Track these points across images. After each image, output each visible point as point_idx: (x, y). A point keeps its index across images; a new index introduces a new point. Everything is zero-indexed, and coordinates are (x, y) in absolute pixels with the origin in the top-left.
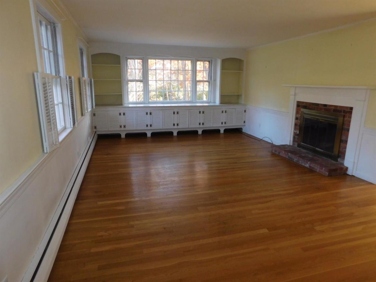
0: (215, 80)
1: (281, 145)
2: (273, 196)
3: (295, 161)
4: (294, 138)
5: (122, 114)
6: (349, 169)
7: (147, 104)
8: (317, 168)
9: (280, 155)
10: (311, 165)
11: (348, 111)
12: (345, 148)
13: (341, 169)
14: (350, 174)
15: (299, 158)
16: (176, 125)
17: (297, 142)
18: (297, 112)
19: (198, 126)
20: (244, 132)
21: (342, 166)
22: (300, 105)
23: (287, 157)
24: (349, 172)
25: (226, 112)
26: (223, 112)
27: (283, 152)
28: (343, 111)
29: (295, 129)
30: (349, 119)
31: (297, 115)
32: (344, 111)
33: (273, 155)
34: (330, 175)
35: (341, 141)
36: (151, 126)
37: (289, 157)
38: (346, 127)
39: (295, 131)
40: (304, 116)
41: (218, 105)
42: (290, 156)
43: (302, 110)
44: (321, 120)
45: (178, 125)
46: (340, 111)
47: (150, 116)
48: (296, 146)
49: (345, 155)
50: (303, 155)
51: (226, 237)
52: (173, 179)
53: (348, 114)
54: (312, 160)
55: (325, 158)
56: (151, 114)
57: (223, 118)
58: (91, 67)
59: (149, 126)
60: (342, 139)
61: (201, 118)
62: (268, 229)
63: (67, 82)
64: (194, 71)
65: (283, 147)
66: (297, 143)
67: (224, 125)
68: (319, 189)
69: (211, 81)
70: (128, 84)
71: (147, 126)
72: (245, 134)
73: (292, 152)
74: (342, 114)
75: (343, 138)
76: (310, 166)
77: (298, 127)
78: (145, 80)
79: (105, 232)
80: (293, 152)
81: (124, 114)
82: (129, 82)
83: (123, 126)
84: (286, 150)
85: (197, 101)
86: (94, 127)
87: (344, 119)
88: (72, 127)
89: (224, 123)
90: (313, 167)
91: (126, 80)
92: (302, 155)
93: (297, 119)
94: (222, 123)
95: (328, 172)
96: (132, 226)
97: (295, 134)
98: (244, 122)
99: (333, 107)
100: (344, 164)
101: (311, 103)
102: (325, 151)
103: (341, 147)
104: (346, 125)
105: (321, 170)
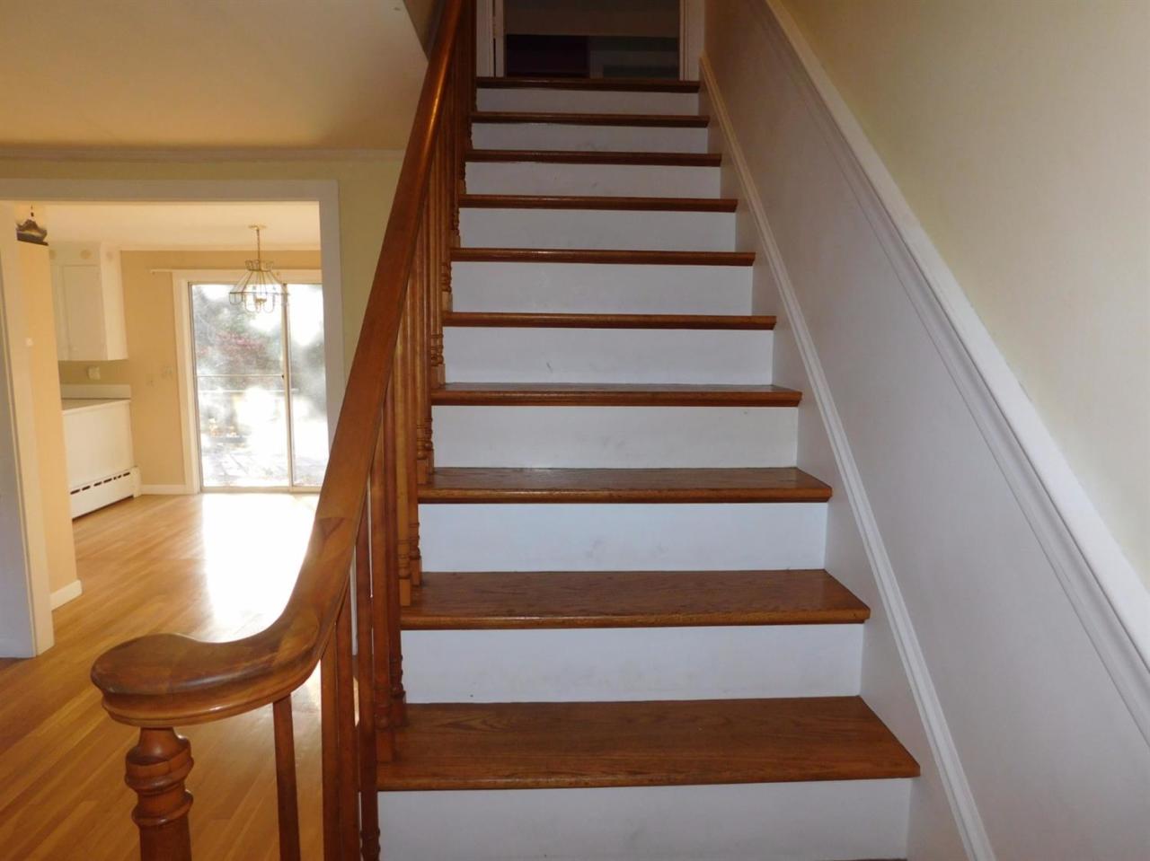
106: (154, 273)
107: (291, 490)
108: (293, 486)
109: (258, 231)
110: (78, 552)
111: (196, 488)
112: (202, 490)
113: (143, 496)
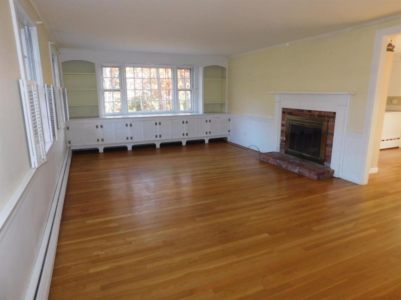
0: (197, 89)
1: (268, 152)
2: (268, 202)
3: (283, 167)
4: (281, 144)
5: (99, 127)
6: (335, 172)
7: (125, 115)
8: (306, 173)
9: (269, 162)
10: (300, 170)
11: (332, 116)
12: (331, 152)
13: (329, 172)
14: (337, 177)
15: (288, 164)
16: (158, 136)
17: (284, 148)
18: (283, 119)
19: (182, 137)
20: (228, 142)
21: (329, 170)
22: (285, 112)
23: (276, 164)
24: (335, 175)
25: (210, 121)
26: (207, 121)
27: (272, 159)
28: (326, 116)
29: (282, 135)
30: (333, 124)
31: (283, 122)
32: (328, 116)
33: (262, 162)
34: (318, 179)
35: (326, 145)
36: (131, 138)
37: (277, 163)
38: (330, 131)
39: (282, 138)
40: (290, 123)
41: (202, 114)
42: (279, 163)
43: (288, 116)
44: (307, 126)
45: (160, 136)
46: (324, 117)
47: (130, 127)
48: (283, 152)
49: (331, 159)
50: (292, 161)
51: (229, 245)
52: (164, 192)
53: (332, 119)
54: (300, 165)
56: (131, 125)
57: (207, 127)
58: (62, 75)
59: (129, 138)
60: (327, 143)
61: (185, 129)
62: (268, 233)
63: (45, 91)
64: (175, 79)
65: (271, 154)
66: (284, 150)
67: (208, 134)
68: (310, 192)
69: (193, 89)
70: (103, 94)
71: (127, 138)
73: (280, 159)
74: (326, 118)
75: (329, 142)
76: (299, 172)
77: (284, 134)
78: (123, 89)
79: (102, 251)
80: (282, 159)
81: (102, 127)
82: (105, 92)
83: (100, 140)
84: (274, 157)
86: (68, 142)
87: (328, 124)
88: (52, 141)
90: (302, 172)
91: (102, 89)
92: (290, 161)
93: (283, 125)
94: (207, 133)
95: (317, 176)
96: (130, 243)
97: (282, 141)
98: (229, 131)
99: (317, 113)
100: (331, 167)
101: (296, 109)
102: (312, 156)
103: (327, 152)
104: (330, 130)
105: (310, 174)
110: (379, 160)
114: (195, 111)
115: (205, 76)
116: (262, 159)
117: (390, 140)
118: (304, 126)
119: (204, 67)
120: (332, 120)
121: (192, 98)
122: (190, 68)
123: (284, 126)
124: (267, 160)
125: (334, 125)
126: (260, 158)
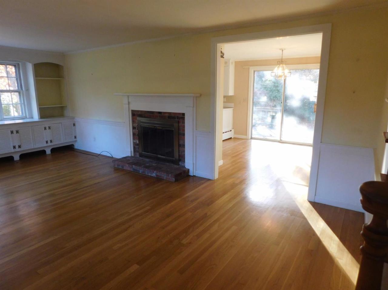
0: (28, 90)
1: (122, 158)
2: (131, 219)
3: (140, 172)
4: (134, 148)
6: (190, 171)
8: (164, 176)
9: (124, 168)
10: (158, 174)
11: (180, 117)
12: (184, 151)
13: (184, 172)
14: (192, 175)
15: (145, 169)
18: (133, 122)
19: (13, 150)
20: (76, 149)
21: (184, 169)
22: (135, 114)
23: (132, 170)
24: (191, 174)
25: (49, 128)
26: (45, 129)
27: (127, 165)
28: (176, 117)
29: (134, 139)
31: (134, 125)
33: (117, 170)
34: (177, 180)
35: (180, 145)
37: (134, 169)
38: (181, 132)
39: (134, 141)
40: (141, 125)
41: (37, 120)
42: (135, 168)
43: (138, 118)
46: (174, 118)
48: (138, 156)
49: (185, 158)
54: (155, 169)
55: (168, 164)
57: (47, 135)
61: (15, 140)
65: (125, 160)
66: (139, 153)
67: (49, 144)
69: (22, 90)
72: (79, 151)
73: (136, 164)
74: (176, 119)
75: (181, 142)
76: (157, 175)
77: (137, 137)
84: (128, 162)
85: (5, 117)
87: (178, 125)
89: (49, 142)
90: (160, 175)
92: (147, 165)
93: (134, 128)
94: (47, 142)
95: (175, 178)
97: (135, 144)
98: (75, 137)
99: (167, 114)
100: (186, 167)
101: (146, 111)
102: (167, 157)
103: (180, 152)
104: (181, 130)
105: (168, 177)
106: (244, 68)
107: (280, 141)
108: (281, 140)
109: (283, 50)
111: (250, 138)
112: (252, 138)
113: (235, 138)
114: (28, 116)
115: (37, 75)
116: (116, 166)
117: (226, 132)
118: (156, 128)
119: (35, 63)
120: (181, 121)
121: (22, 101)
122: (15, 64)
123: (136, 129)
124: (122, 167)
125: (184, 125)
126: (115, 165)
